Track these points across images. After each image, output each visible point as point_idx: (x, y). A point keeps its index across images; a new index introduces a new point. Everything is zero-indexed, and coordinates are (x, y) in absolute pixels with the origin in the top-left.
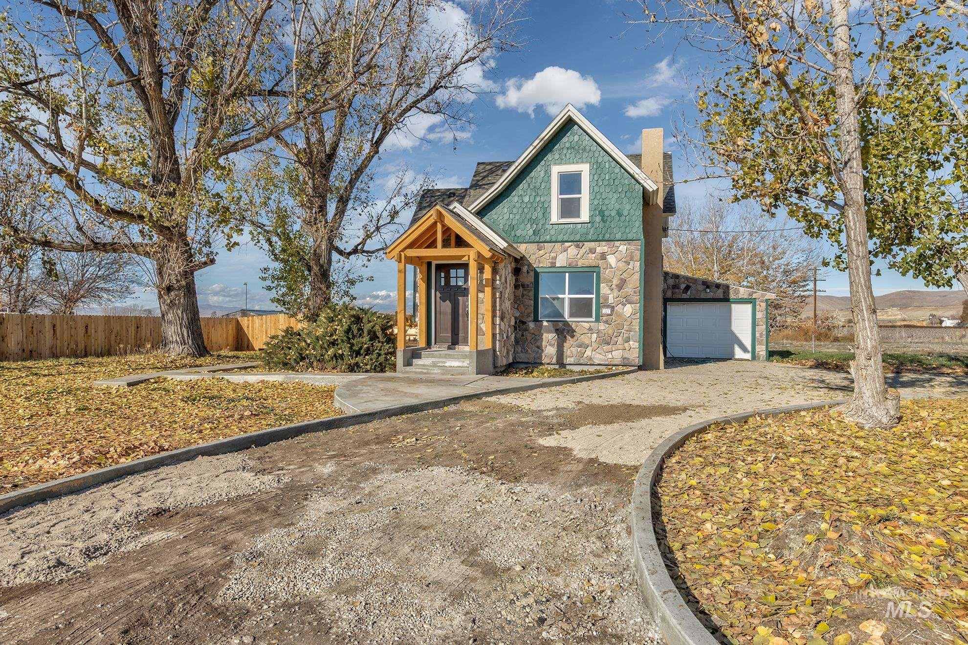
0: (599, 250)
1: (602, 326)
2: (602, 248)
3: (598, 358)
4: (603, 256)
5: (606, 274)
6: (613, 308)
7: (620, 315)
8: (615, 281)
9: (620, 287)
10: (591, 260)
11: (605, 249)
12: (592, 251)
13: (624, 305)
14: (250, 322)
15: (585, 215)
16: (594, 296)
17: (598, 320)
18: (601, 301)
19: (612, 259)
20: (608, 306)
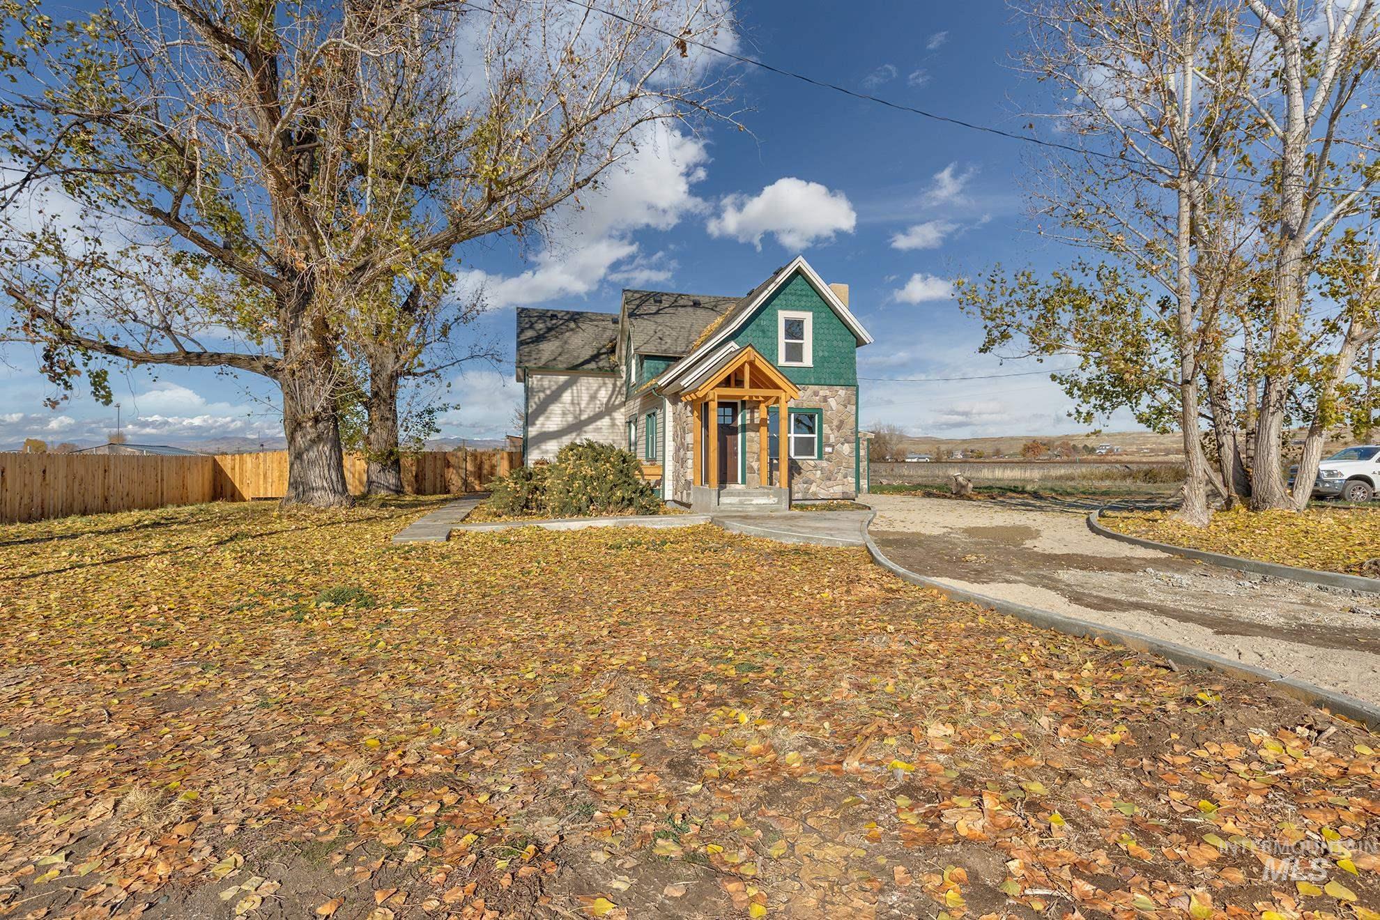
0: (822, 393)
1: (824, 464)
2: (824, 391)
3: (823, 494)
4: (825, 399)
5: (827, 414)
6: (833, 447)
7: (839, 453)
8: (835, 423)
9: (839, 428)
10: (814, 402)
11: (828, 393)
12: (816, 394)
13: (843, 444)
14: (237, 461)
15: (808, 361)
16: (816, 436)
17: (820, 457)
18: (824, 440)
19: (832, 402)
20: (829, 445)
